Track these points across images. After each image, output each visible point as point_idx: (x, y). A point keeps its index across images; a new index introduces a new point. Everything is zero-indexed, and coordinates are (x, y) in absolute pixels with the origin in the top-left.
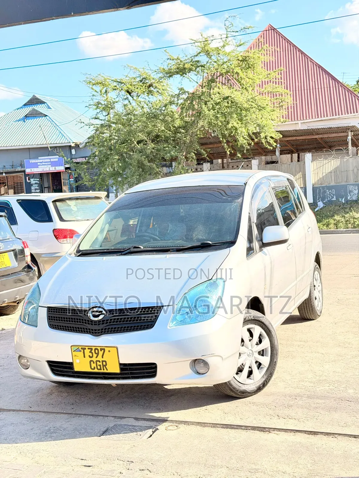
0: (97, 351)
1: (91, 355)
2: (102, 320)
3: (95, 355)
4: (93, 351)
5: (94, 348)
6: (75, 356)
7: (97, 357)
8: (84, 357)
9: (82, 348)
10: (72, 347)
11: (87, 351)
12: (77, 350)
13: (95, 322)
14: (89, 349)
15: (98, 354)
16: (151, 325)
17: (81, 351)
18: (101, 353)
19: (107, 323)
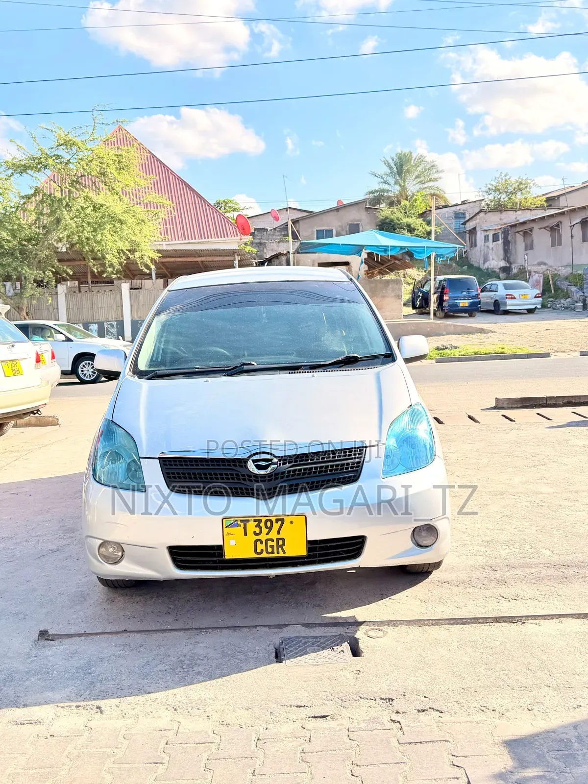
0: (269, 524)
1: (258, 531)
2: (273, 473)
3: (265, 531)
4: (262, 525)
5: (264, 519)
6: (229, 534)
7: (267, 534)
8: (246, 534)
9: (241, 521)
10: (224, 520)
11: (251, 526)
12: (234, 525)
13: (263, 476)
14: (255, 521)
15: (270, 529)
16: (354, 476)
17: (238, 526)
18: (276, 526)
19: (282, 478)
